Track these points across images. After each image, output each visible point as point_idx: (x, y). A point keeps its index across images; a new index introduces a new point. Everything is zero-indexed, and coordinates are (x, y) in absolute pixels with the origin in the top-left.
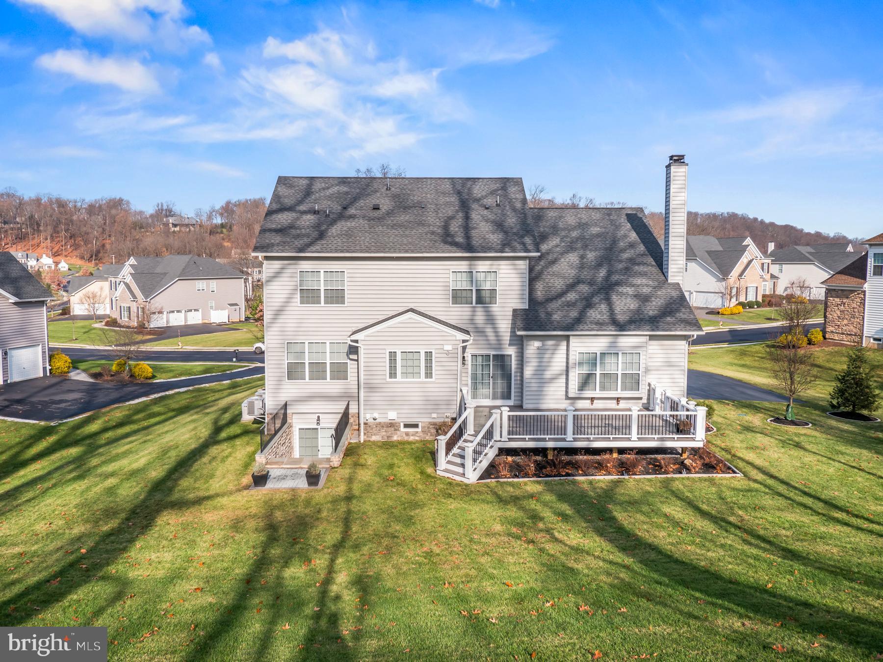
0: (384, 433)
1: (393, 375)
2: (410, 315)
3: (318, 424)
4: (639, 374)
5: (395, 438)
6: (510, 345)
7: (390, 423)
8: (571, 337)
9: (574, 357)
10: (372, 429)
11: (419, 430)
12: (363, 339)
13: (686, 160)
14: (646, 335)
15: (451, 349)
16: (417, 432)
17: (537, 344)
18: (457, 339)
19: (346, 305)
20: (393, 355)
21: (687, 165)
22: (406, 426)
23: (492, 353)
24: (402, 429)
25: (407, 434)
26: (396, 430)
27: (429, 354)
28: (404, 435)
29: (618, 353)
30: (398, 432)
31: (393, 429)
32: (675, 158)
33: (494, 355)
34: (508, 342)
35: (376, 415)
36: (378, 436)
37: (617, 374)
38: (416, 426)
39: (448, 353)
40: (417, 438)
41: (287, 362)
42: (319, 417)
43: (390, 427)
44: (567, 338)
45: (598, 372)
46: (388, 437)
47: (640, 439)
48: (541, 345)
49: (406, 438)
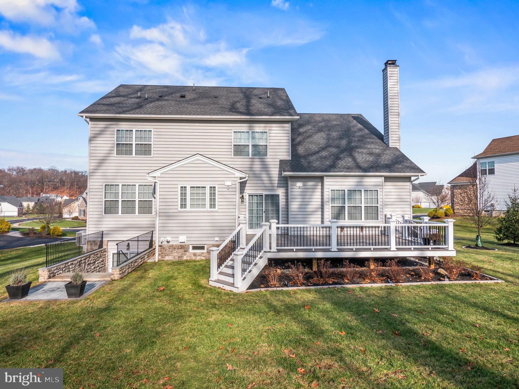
0: (176, 254)
1: (183, 205)
2: (198, 157)
3: (128, 249)
4: (377, 207)
5: (185, 258)
6: (278, 187)
7: (181, 246)
8: (325, 178)
9: (328, 194)
10: (166, 250)
11: (205, 251)
12: (159, 175)
13: (397, 63)
14: (382, 176)
15: (231, 185)
16: (203, 253)
17: (299, 184)
18: (236, 176)
19: (152, 156)
20: (184, 188)
21: (398, 66)
22: (194, 248)
23: (265, 193)
24: (191, 250)
25: (195, 255)
26: (185, 251)
27: (213, 188)
28: (192, 256)
29: (361, 191)
30: (187, 253)
31: (183, 250)
32: (390, 62)
33: (266, 195)
34: (276, 185)
35: (169, 239)
36: (170, 257)
37: (361, 207)
38: (202, 248)
39: (228, 187)
40: (203, 258)
41: (104, 200)
42: (129, 244)
43: (181, 248)
44: (321, 178)
45: (346, 205)
46: (179, 257)
47: (398, 249)
48: (302, 186)
49: (194, 258)
